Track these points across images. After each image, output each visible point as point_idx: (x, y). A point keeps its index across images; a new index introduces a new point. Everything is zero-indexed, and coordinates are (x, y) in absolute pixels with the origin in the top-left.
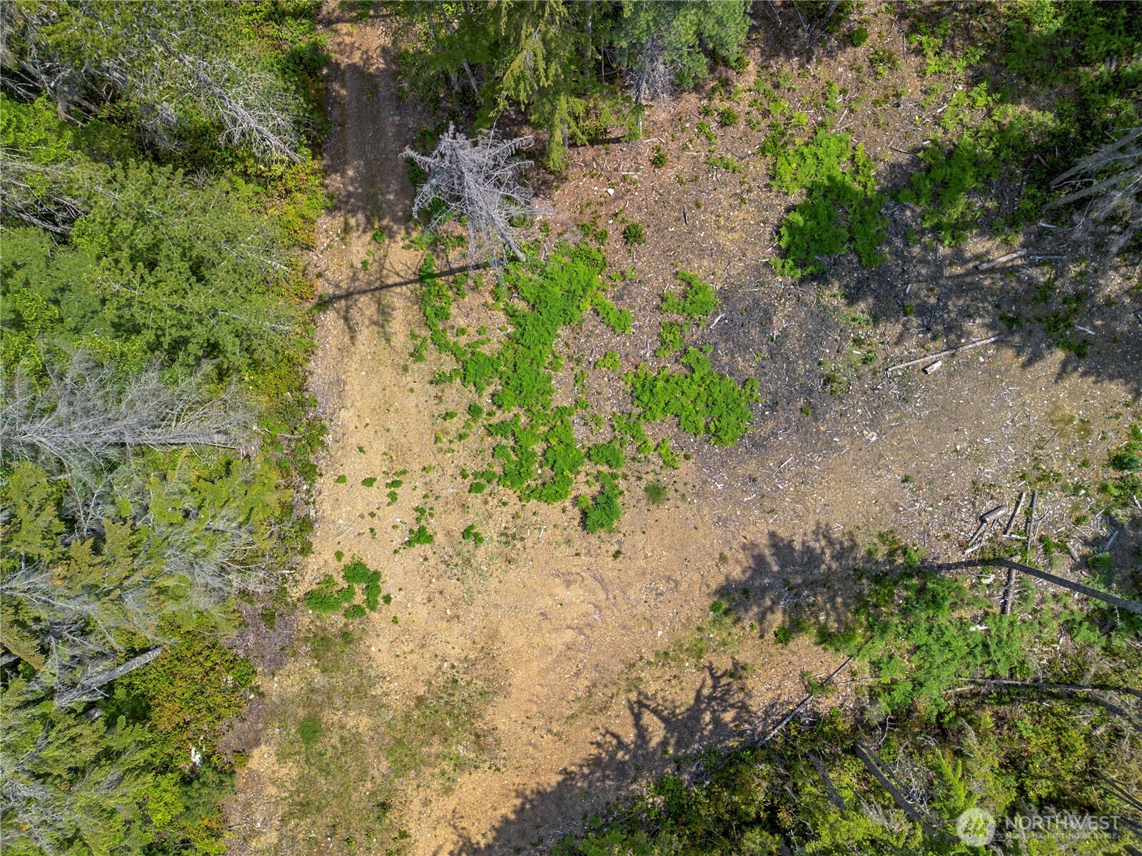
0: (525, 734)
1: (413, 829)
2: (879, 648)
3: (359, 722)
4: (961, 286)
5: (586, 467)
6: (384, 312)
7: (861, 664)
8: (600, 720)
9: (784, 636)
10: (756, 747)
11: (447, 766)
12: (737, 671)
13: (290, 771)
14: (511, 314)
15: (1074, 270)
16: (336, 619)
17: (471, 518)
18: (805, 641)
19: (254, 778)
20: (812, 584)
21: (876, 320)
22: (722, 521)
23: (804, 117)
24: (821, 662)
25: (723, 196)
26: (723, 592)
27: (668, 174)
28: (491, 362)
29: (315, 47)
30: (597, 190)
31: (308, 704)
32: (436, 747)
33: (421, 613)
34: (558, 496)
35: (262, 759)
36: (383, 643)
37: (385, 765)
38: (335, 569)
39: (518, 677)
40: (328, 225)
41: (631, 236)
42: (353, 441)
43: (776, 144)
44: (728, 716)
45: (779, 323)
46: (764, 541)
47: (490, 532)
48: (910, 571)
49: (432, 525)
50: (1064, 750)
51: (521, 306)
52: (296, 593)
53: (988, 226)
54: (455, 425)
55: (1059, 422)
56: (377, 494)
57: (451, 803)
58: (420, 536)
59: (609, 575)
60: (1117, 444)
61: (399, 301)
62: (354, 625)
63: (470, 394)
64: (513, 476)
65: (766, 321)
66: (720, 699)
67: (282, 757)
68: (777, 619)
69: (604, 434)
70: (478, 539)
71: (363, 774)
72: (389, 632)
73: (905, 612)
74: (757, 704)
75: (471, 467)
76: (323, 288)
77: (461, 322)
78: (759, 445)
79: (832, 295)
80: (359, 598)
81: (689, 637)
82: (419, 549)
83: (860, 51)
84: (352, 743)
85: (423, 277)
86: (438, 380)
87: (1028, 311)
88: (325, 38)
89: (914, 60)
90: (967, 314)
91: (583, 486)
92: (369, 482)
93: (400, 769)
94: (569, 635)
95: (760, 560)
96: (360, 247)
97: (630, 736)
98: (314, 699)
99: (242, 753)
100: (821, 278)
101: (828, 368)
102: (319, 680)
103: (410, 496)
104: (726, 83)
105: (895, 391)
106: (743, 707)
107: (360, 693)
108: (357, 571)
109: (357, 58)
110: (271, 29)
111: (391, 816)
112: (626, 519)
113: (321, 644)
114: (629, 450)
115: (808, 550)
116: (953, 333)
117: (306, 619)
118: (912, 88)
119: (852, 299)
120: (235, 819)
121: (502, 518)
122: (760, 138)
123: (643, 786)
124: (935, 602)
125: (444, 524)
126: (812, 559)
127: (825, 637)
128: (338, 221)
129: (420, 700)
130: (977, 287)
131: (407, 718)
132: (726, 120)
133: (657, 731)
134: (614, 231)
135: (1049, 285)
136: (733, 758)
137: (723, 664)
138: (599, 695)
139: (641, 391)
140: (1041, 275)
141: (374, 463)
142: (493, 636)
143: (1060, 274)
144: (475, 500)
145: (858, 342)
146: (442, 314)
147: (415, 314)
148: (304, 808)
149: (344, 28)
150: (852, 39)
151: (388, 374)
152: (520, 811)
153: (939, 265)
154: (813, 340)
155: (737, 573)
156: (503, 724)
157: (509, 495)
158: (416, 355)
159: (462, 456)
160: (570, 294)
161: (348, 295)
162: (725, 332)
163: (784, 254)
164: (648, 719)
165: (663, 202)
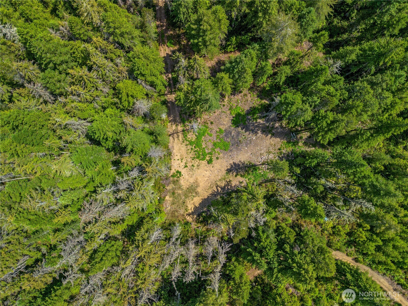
0: (202, 192)
1: (188, 205)
2: (249, 177)
3: (180, 192)
4: (257, 126)
5: (208, 155)
6: (178, 136)
7: (247, 179)
8: (212, 189)
9: (236, 176)
10: (233, 191)
11: (192, 197)
12: (230, 181)
13: (171, 199)
14: (196, 135)
15: (272, 123)
16: (176, 178)
17: (193, 163)
18: (239, 177)
19: (167, 200)
20: (239, 169)
21: (246, 132)
22: (227, 161)
23: (235, 105)
24: (241, 179)
25: (224, 116)
26: (227, 170)
27: (216, 114)
28: (194, 142)
29: (165, 99)
30: (206, 117)
31: (173, 190)
32: (191, 194)
33: (187, 177)
34: (204, 160)
35: (167, 198)
36: (182, 181)
37: (184, 197)
38: (175, 172)
39: (201, 184)
40: (169, 124)
41: (212, 123)
42: (176, 154)
43: (231, 109)
44: (229, 187)
45: (233, 134)
46: (232, 163)
47: (195, 165)
48: (253, 166)
49: (187, 165)
50: (274, 188)
51: (197, 134)
52: (170, 175)
53: (260, 118)
54: (189, 151)
55: (271, 145)
56: (180, 161)
57: (193, 201)
58: (186, 166)
59: (212, 170)
60: (279, 147)
61: (180, 134)
62: (178, 179)
63: (191, 147)
64: (198, 157)
65: (231, 134)
66: (228, 185)
67: (170, 197)
68: (235, 174)
69: (210, 151)
70: (194, 166)
71: (181, 198)
72: (183, 180)
73: (252, 172)
74: (233, 185)
75: (192, 157)
76: (170, 133)
77: (189, 137)
78: (231, 151)
79: (240, 129)
80: (178, 175)
81: (223, 177)
82: (186, 168)
83: (242, 94)
84: (179, 195)
85: (183, 131)
86: (186, 145)
87: (267, 130)
88: (166, 98)
89: (250, 95)
90: (258, 130)
91: (208, 158)
92: (178, 160)
93: (186, 198)
94: (207, 178)
95: (232, 165)
96: (174, 127)
97: (216, 191)
98: (174, 189)
99: (164, 197)
100: (238, 127)
101: (240, 139)
102: (174, 187)
103: (184, 161)
104: (223, 100)
105: (249, 142)
106: (231, 186)
107: (180, 188)
108: (178, 172)
109: (171, 100)
110: (159, 98)
111: (185, 204)
112: (214, 162)
113: (174, 182)
114: (213, 153)
115: (238, 164)
116: (256, 133)
117: (171, 179)
118: (249, 99)
119: (242, 129)
120: (164, 206)
121: (197, 163)
122: (229, 108)
123: (219, 197)
124: (256, 170)
125: (189, 165)
126: (239, 165)
127: (241, 176)
128: (171, 123)
129: (188, 188)
130: (259, 126)
131: (186, 191)
132: (224, 105)
133: (220, 189)
134: (209, 122)
135: (269, 126)
136: (230, 192)
137: (228, 180)
138: (212, 186)
139: (215, 144)
140: (267, 125)
141: (179, 157)
142: (197, 179)
143: (270, 124)
144: (193, 161)
145: (244, 136)
146: (186, 136)
147: (183, 136)
148: (173, 204)
149: (169, 95)
150: (241, 92)
151: (180, 145)
152: (202, 202)
153: (254, 124)
154: (238, 136)
155: (229, 168)
156: (199, 190)
157: (197, 160)
158: (183, 142)
159: (191, 155)
160: (204, 132)
161: (173, 134)
162: (225, 135)
163: (233, 124)
164: (218, 188)
165: (215, 118)
